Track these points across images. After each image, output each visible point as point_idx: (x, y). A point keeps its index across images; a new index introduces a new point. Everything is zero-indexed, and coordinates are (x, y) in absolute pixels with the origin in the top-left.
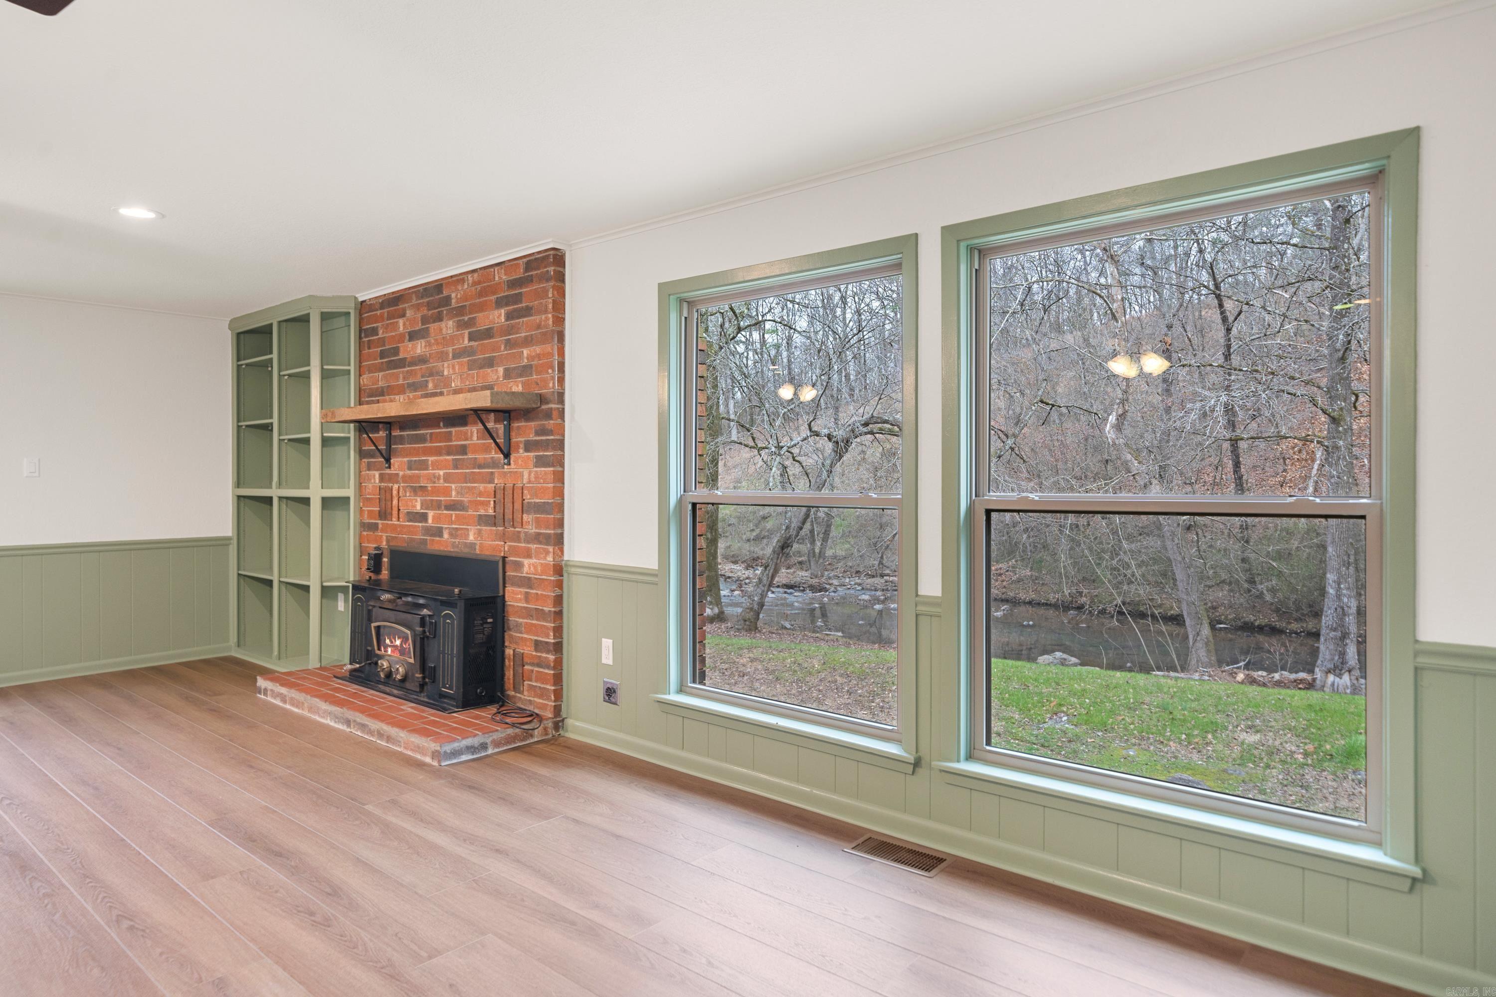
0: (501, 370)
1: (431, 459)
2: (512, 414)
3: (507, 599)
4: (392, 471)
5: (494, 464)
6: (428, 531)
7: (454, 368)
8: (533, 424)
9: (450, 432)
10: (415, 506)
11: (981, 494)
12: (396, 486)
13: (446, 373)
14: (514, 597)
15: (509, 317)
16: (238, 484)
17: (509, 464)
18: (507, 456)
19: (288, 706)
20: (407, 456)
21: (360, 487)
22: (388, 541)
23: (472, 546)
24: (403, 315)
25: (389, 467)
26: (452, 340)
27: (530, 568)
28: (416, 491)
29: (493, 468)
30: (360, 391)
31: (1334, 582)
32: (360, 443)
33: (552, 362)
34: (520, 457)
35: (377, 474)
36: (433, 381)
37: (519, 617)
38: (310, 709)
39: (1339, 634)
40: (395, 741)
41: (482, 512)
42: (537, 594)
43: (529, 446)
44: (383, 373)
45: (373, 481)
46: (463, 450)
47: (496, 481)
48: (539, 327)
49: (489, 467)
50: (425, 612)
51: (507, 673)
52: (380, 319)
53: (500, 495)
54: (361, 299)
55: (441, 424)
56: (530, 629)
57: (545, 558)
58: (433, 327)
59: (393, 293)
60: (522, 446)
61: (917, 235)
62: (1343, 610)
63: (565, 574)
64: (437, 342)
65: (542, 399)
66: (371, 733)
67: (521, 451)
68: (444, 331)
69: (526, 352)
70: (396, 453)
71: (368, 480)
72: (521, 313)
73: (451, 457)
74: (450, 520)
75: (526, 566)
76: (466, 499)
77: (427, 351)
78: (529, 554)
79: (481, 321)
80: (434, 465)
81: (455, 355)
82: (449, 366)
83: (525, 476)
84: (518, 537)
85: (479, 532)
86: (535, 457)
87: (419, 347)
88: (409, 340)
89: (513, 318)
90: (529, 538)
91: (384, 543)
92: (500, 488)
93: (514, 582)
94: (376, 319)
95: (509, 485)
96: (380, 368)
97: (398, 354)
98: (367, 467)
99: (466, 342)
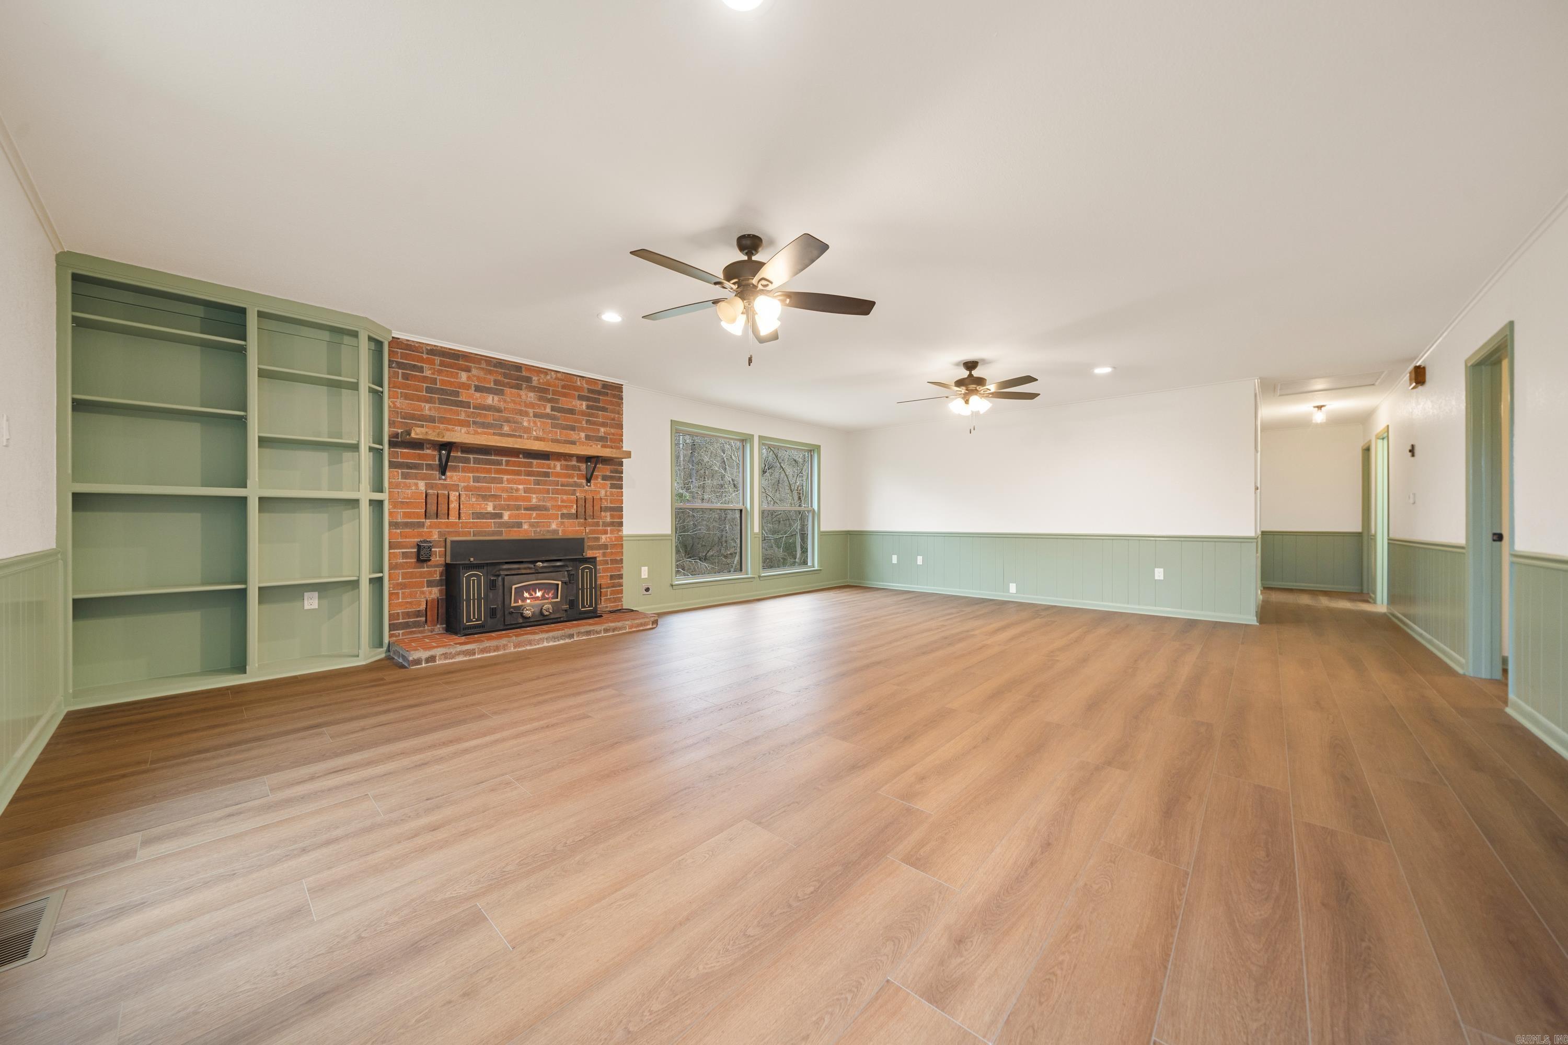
0: (583, 435)
1: (505, 477)
2: (593, 460)
4: (449, 481)
5: (576, 485)
6: (507, 525)
7: (535, 423)
9: (532, 462)
10: (485, 509)
12: (454, 494)
13: (525, 424)
14: (594, 556)
15: (588, 407)
17: (590, 486)
18: (588, 481)
20: (472, 472)
21: (391, 494)
22: (441, 535)
23: (555, 532)
24: (468, 370)
25: (444, 479)
26: (532, 405)
27: (606, 539)
28: (485, 498)
29: (575, 487)
32: (390, 455)
34: (599, 483)
35: (422, 485)
36: (510, 427)
41: (565, 511)
42: (612, 552)
43: (605, 478)
44: (429, 405)
45: (416, 488)
46: (547, 475)
47: (578, 494)
48: (613, 419)
49: (572, 486)
50: (565, 569)
53: (581, 503)
54: (393, 336)
55: (521, 456)
56: (605, 570)
57: (618, 533)
58: (507, 390)
59: (450, 349)
60: (600, 477)
63: (623, 541)
64: (514, 402)
65: (615, 455)
67: (599, 480)
68: (524, 397)
69: (602, 430)
70: (455, 469)
71: (409, 487)
72: (598, 408)
73: (533, 478)
74: (530, 517)
75: (604, 539)
76: (549, 504)
77: (502, 405)
78: (606, 533)
79: (565, 403)
80: (509, 481)
81: (535, 415)
82: (529, 421)
83: (603, 492)
84: (597, 524)
85: (562, 523)
86: (611, 484)
87: (490, 400)
88: (475, 391)
89: (592, 409)
90: (605, 524)
91: (435, 537)
92: (581, 498)
93: (592, 548)
94: (421, 360)
95: (589, 497)
96: (429, 401)
97: (458, 396)
98: (405, 476)
99: (548, 410)
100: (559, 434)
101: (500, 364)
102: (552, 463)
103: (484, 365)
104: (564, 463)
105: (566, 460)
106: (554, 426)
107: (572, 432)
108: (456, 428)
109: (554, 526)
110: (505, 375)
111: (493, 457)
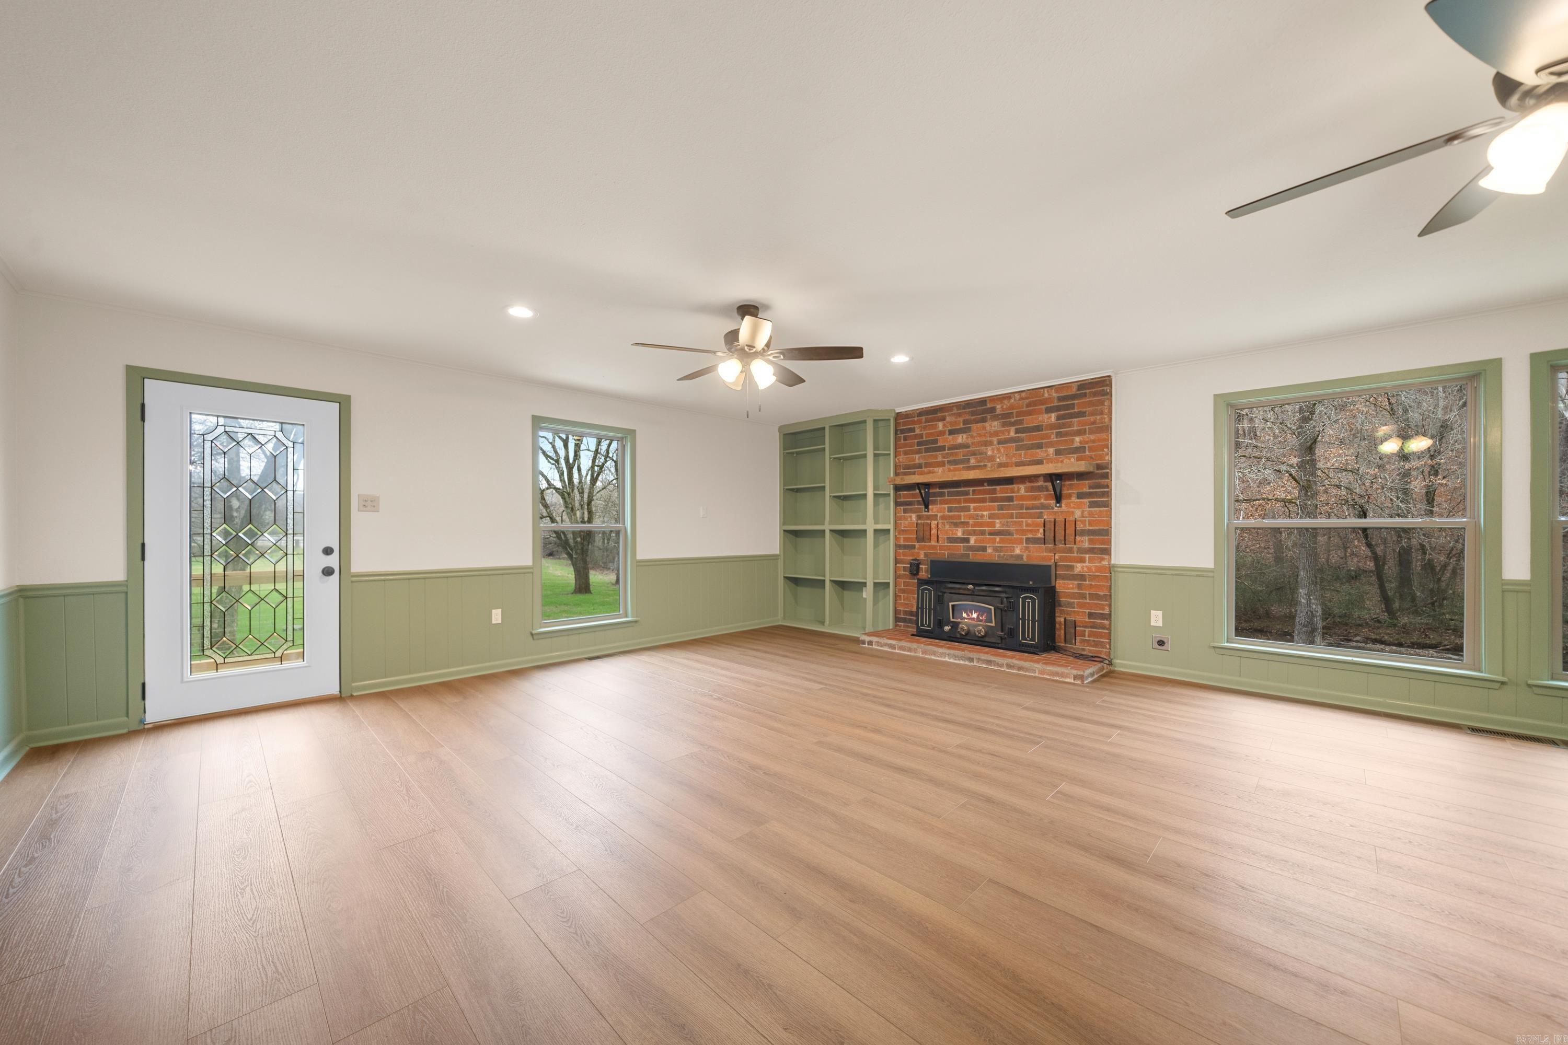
0: (1051, 451)
1: (972, 506)
2: (1063, 478)
3: (1057, 587)
4: (930, 513)
5: (1044, 507)
6: (971, 548)
7: (998, 450)
8: (1087, 482)
9: (995, 489)
10: (956, 534)
12: (934, 523)
13: (989, 453)
14: (1064, 587)
15: (1058, 418)
16: (784, 521)
17: (1060, 506)
18: (1059, 501)
19: (897, 651)
20: (946, 504)
21: (896, 525)
22: (926, 555)
23: (1020, 557)
24: (943, 419)
25: (928, 511)
26: (996, 433)
27: (1083, 569)
28: (956, 525)
29: (1042, 509)
30: (896, 466)
31: (1306, 594)
32: (896, 497)
33: (1108, 444)
34: (1072, 502)
35: (914, 516)
36: (976, 459)
37: (1071, 598)
38: (924, 652)
39: (1310, 629)
40: (1027, 670)
41: (1030, 536)
42: (1092, 584)
43: (1081, 496)
44: (920, 455)
45: (909, 519)
46: (1010, 499)
47: (1045, 517)
48: (1094, 423)
49: (1038, 509)
50: (1003, 595)
51: (1057, 633)
52: (919, 422)
53: (1050, 526)
54: (897, 411)
55: (985, 484)
56: (1081, 605)
57: (1100, 562)
58: (974, 426)
59: (932, 407)
60: (1075, 495)
61: (1500, 359)
62: (1312, 612)
63: (1113, 573)
64: (980, 435)
65: (1099, 467)
67: (1074, 498)
68: (988, 428)
69: (1077, 439)
70: (935, 502)
71: (906, 519)
72: (1072, 416)
73: (996, 504)
74: (994, 541)
75: (1078, 568)
76: (1012, 529)
77: (970, 441)
78: (1082, 560)
79: (1029, 421)
80: (975, 509)
81: (1000, 442)
82: (993, 450)
83: (1078, 514)
84: (1070, 550)
85: (1027, 548)
86: (1089, 502)
87: (960, 439)
88: (949, 435)
89: (1064, 419)
90: (1081, 551)
91: (922, 557)
92: (1050, 521)
93: (1064, 577)
94: (914, 423)
95: (1060, 519)
96: (919, 452)
97: (937, 443)
98: (905, 511)
99: (1012, 434)
100: (1023, 456)
101: (968, 404)
102: (1015, 486)
103: (955, 411)
104: (1028, 484)
105: (1031, 481)
106: (1018, 448)
107: (1038, 451)
108: (935, 469)
109: (1018, 551)
110: (973, 413)
111: (962, 489)
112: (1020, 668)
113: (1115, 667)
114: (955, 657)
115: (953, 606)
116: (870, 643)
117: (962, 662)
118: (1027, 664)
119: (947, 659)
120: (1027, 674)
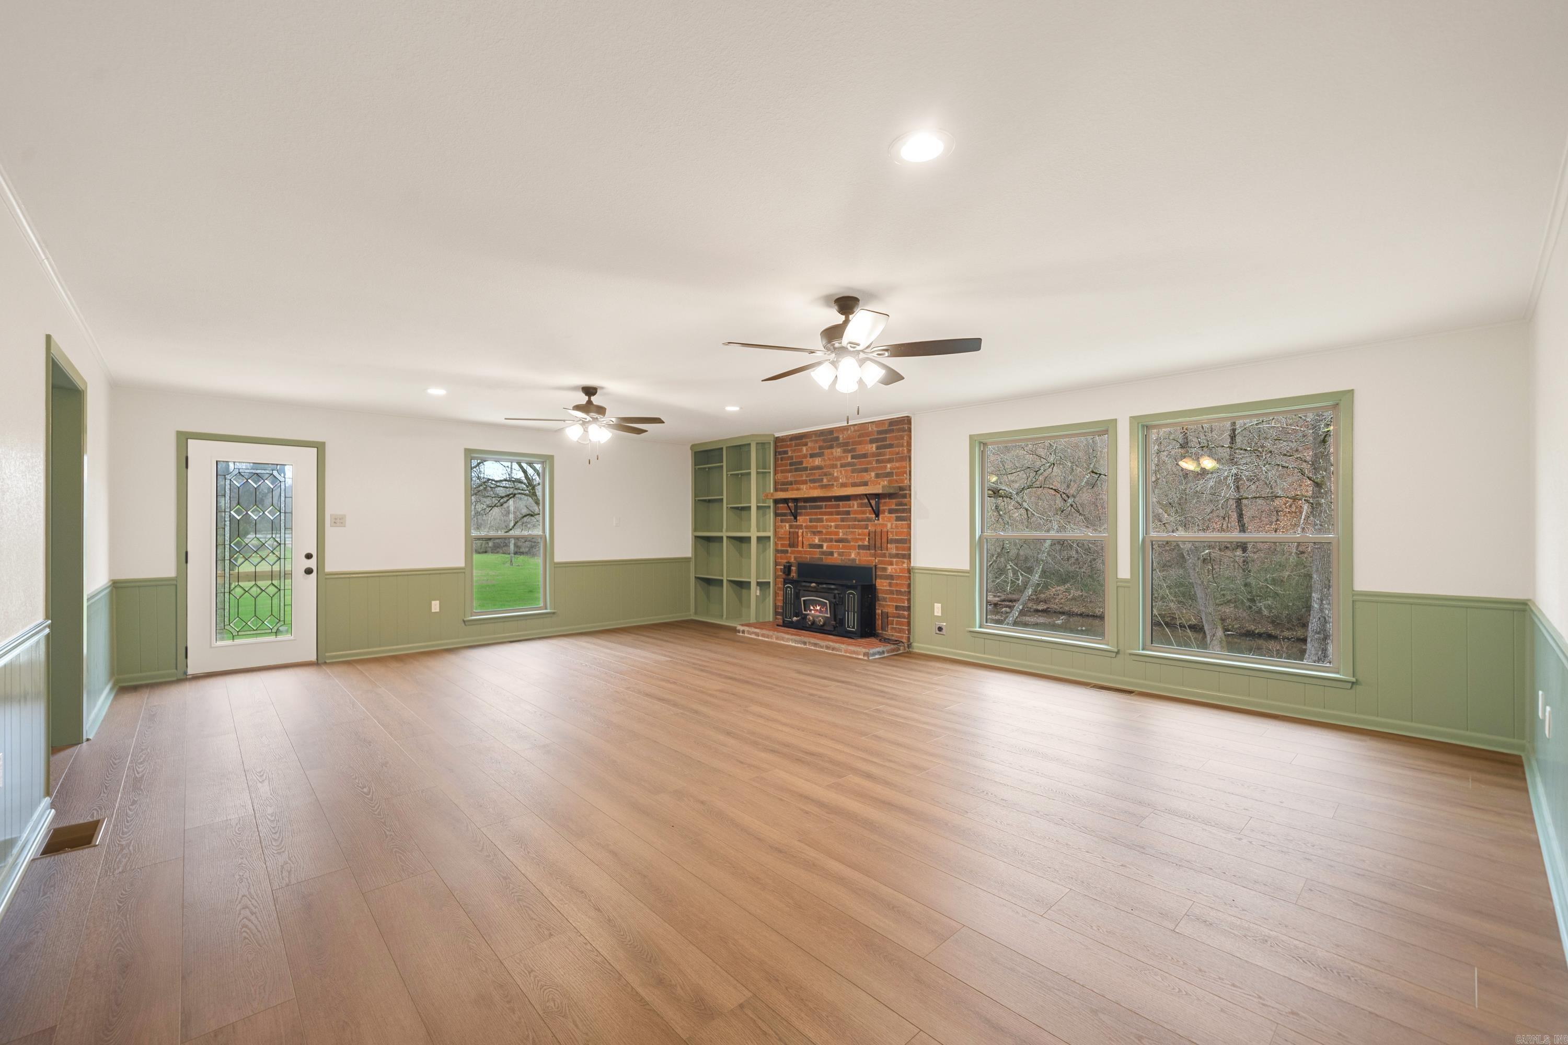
0: (873, 474)
1: (825, 517)
2: (880, 496)
3: (877, 585)
4: (798, 523)
5: (869, 520)
6: (824, 553)
7: (841, 472)
8: (894, 500)
9: (839, 505)
10: (815, 541)
11: (1148, 533)
12: (800, 531)
13: (835, 474)
14: (882, 585)
15: (877, 448)
16: (695, 529)
17: (878, 520)
18: (877, 515)
19: (760, 638)
20: (808, 515)
21: (776, 533)
22: (795, 558)
23: (854, 560)
24: (806, 444)
25: (797, 521)
26: (839, 458)
27: (892, 570)
28: (814, 533)
29: (868, 522)
30: (776, 483)
31: (1318, 599)
32: (776, 509)
33: (906, 471)
34: (885, 516)
35: (787, 525)
36: (827, 479)
37: (885, 594)
38: (777, 638)
39: (1322, 636)
40: (837, 650)
41: (860, 543)
42: (897, 583)
43: (891, 511)
44: (791, 474)
45: (784, 528)
46: (848, 513)
47: (869, 528)
48: (898, 453)
49: (865, 521)
50: (836, 592)
51: (877, 622)
52: (790, 446)
53: (872, 535)
54: (776, 436)
55: (833, 500)
56: (892, 600)
57: (902, 565)
58: (826, 451)
59: (799, 434)
60: (887, 511)
61: (1116, 419)
62: (1325, 618)
63: (912, 573)
64: (829, 459)
65: (901, 489)
66: (822, 647)
67: (886, 513)
68: (834, 454)
69: (889, 466)
70: (801, 514)
71: (782, 527)
72: (885, 447)
73: (839, 516)
74: (838, 547)
75: (890, 570)
76: (849, 537)
77: (823, 464)
78: (891, 564)
79: (861, 449)
80: (827, 520)
81: (842, 466)
82: (837, 471)
83: (889, 525)
84: (884, 556)
85: (859, 553)
86: (896, 517)
87: (817, 461)
88: (810, 458)
89: (881, 449)
90: (891, 556)
91: (792, 560)
92: (872, 532)
93: (882, 577)
94: (787, 446)
95: (879, 530)
96: (790, 471)
97: (802, 464)
98: (782, 521)
99: (849, 460)
100: (856, 478)
101: (821, 433)
102: (851, 502)
103: (814, 438)
104: (859, 501)
105: (861, 499)
106: (853, 471)
107: (865, 474)
108: (802, 486)
109: (853, 556)
110: (824, 441)
111: (819, 504)
112: (833, 649)
113: (913, 649)
114: (796, 641)
115: (804, 601)
116: (743, 632)
117: (799, 645)
118: (837, 645)
119: (790, 643)
120: (838, 653)
